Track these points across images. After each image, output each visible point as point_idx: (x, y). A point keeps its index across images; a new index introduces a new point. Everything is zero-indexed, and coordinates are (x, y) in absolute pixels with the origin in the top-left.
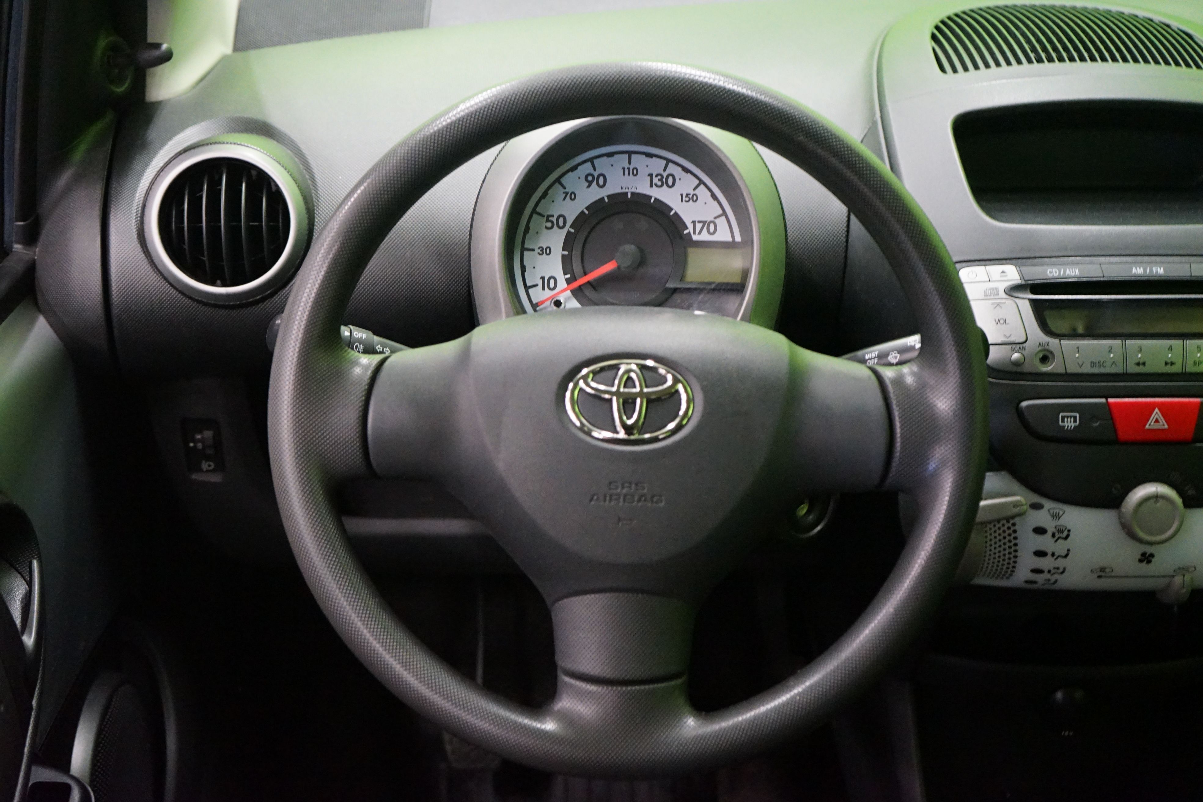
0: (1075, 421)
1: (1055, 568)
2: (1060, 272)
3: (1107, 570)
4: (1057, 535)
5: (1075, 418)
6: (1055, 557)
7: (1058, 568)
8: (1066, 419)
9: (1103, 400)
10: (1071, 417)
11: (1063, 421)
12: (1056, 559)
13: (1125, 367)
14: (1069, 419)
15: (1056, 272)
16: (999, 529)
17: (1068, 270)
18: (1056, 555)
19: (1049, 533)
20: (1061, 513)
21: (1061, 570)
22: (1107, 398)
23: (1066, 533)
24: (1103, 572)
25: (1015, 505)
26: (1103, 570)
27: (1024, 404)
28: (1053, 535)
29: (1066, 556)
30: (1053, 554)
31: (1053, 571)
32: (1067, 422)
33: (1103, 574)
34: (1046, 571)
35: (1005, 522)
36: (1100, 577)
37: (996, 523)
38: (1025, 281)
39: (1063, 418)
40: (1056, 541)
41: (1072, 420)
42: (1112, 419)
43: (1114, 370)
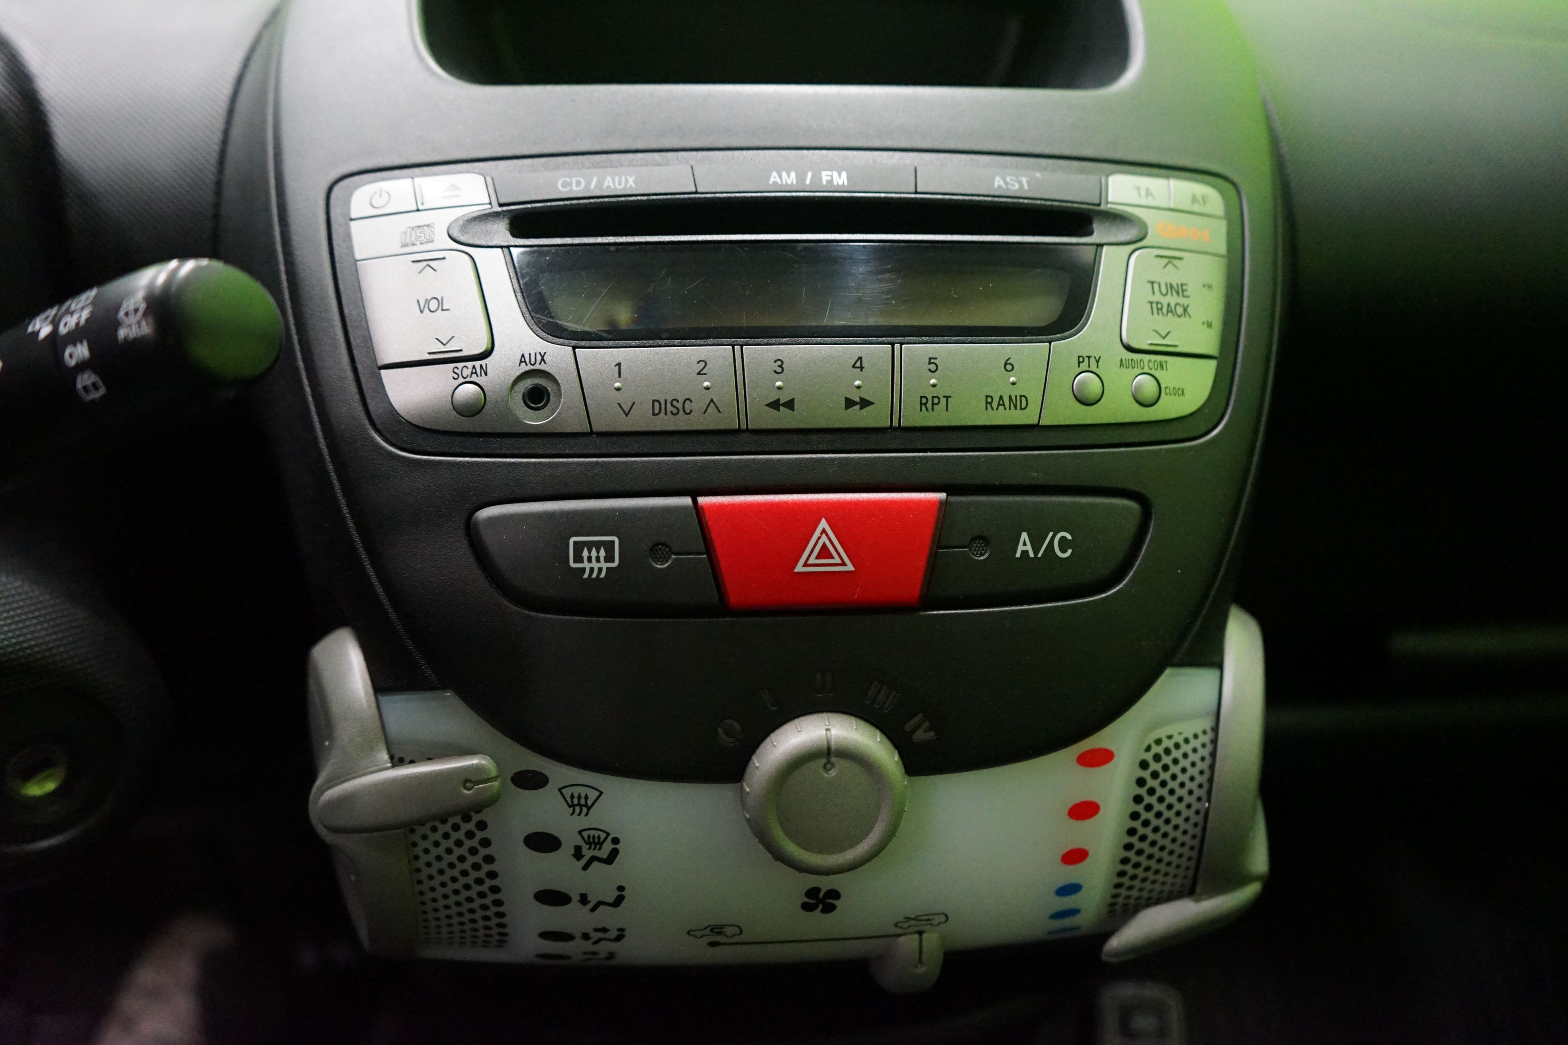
0: (609, 558)
1: (596, 930)
2: (588, 183)
3: (729, 931)
4: (588, 853)
5: (609, 546)
6: (590, 906)
7: (605, 930)
8: (585, 553)
9: (687, 501)
10: (598, 545)
11: (578, 559)
12: (593, 910)
13: (743, 417)
14: (594, 553)
15: (578, 183)
16: (446, 836)
17: (609, 178)
18: (593, 900)
19: (567, 850)
20: (593, 795)
21: (613, 934)
22: (694, 494)
23: (608, 847)
24: (719, 933)
25: (469, 778)
26: (717, 929)
27: (485, 513)
28: (578, 854)
29: (618, 901)
30: (584, 899)
31: (595, 936)
32: (590, 560)
33: (721, 939)
34: (578, 935)
35: (457, 819)
36: (713, 944)
37: (437, 823)
38: (501, 205)
39: (579, 547)
40: (585, 868)
41: (602, 553)
42: (709, 549)
43: (711, 422)
